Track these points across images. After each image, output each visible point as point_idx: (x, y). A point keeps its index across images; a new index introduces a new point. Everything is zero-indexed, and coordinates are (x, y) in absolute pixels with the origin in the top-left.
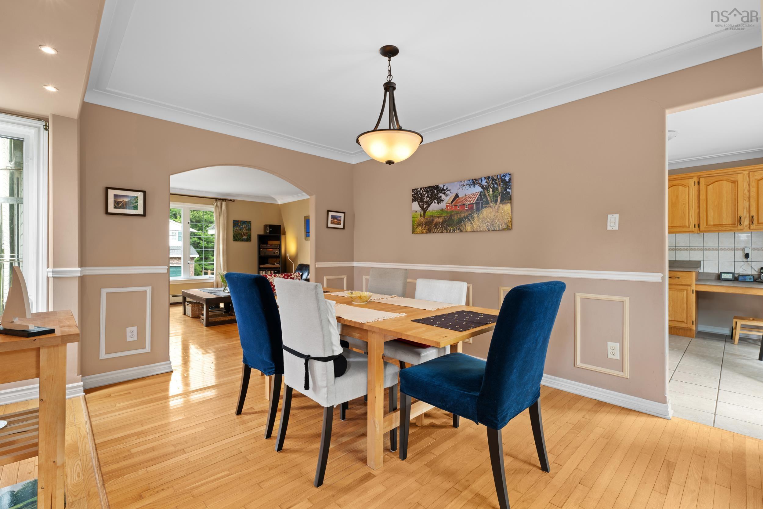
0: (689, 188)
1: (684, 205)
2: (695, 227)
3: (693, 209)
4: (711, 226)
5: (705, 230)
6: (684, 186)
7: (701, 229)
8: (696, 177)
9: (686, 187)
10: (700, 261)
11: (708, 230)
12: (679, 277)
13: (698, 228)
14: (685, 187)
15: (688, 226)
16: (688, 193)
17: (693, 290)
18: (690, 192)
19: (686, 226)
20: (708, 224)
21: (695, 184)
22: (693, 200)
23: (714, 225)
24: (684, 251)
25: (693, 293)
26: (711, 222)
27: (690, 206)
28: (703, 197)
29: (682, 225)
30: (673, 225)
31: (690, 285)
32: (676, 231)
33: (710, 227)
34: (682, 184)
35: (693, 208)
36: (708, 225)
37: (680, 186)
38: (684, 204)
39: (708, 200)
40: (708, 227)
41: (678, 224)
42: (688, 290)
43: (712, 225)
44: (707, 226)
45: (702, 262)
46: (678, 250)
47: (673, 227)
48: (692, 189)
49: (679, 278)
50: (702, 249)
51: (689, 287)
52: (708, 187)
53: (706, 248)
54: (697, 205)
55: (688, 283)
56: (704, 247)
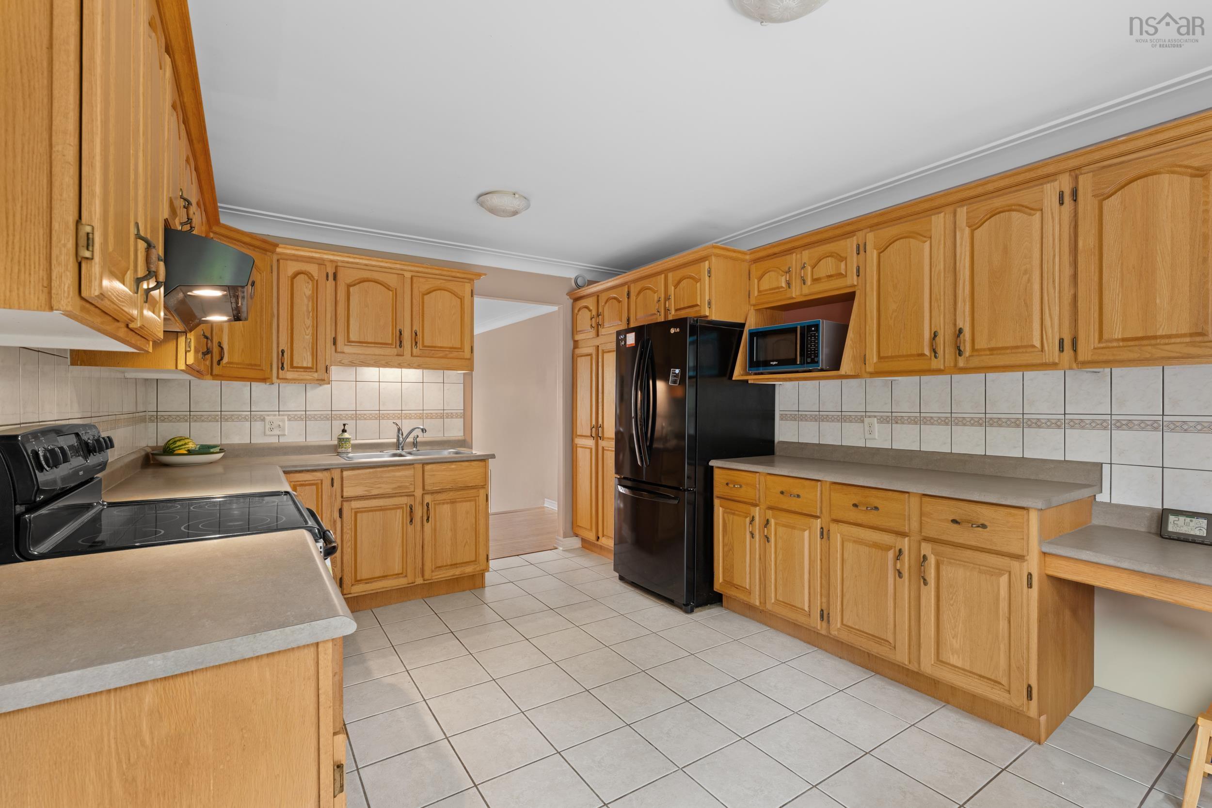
0: (1042, 214)
1: (1028, 275)
2: (1061, 348)
3: (1054, 287)
4: (1115, 344)
5: (1096, 358)
6: (1027, 209)
7: (1081, 358)
8: (1067, 174)
9: (1033, 212)
10: (1101, 465)
11: (1105, 358)
12: (986, 523)
13: (1072, 352)
14: (1030, 215)
15: (1038, 344)
16: (1039, 232)
17: (1030, 575)
18: (1045, 227)
19: (1033, 346)
20: (1106, 336)
21: (1061, 203)
22: (1054, 256)
23: (1124, 340)
24: (1049, 427)
25: (1030, 585)
26: (1116, 330)
27: (1045, 275)
28: (1087, 241)
29: (1019, 344)
30: (993, 344)
31: (1020, 558)
32: (1001, 363)
33: (1113, 347)
34: (1023, 206)
35: (1054, 281)
36: (1107, 341)
37: (1014, 214)
38: (1026, 272)
39: (1105, 249)
40: (1103, 348)
41: (1010, 342)
42: (1012, 573)
43: (1118, 340)
44: (1102, 345)
45: (1106, 469)
46: (1029, 426)
47: (995, 352)
48: (1053, 218)
49: (984, 526)
50: (1105, 424)
51: (1015, 564)
52: (1106, 202)
53: (1118, 421)
54: (1068, 272)
55: (1014, 549)
56: (1114, 417)
